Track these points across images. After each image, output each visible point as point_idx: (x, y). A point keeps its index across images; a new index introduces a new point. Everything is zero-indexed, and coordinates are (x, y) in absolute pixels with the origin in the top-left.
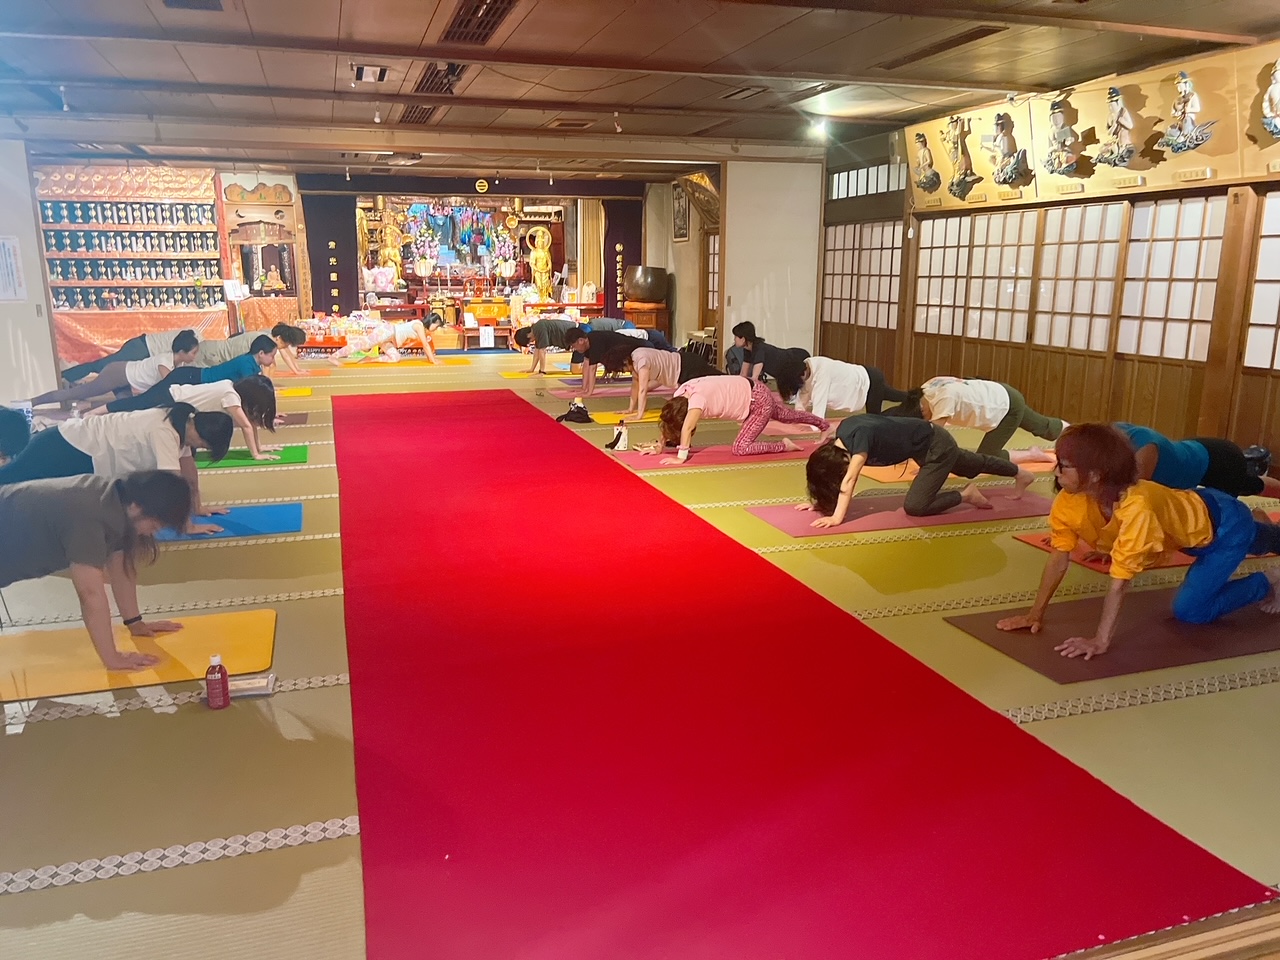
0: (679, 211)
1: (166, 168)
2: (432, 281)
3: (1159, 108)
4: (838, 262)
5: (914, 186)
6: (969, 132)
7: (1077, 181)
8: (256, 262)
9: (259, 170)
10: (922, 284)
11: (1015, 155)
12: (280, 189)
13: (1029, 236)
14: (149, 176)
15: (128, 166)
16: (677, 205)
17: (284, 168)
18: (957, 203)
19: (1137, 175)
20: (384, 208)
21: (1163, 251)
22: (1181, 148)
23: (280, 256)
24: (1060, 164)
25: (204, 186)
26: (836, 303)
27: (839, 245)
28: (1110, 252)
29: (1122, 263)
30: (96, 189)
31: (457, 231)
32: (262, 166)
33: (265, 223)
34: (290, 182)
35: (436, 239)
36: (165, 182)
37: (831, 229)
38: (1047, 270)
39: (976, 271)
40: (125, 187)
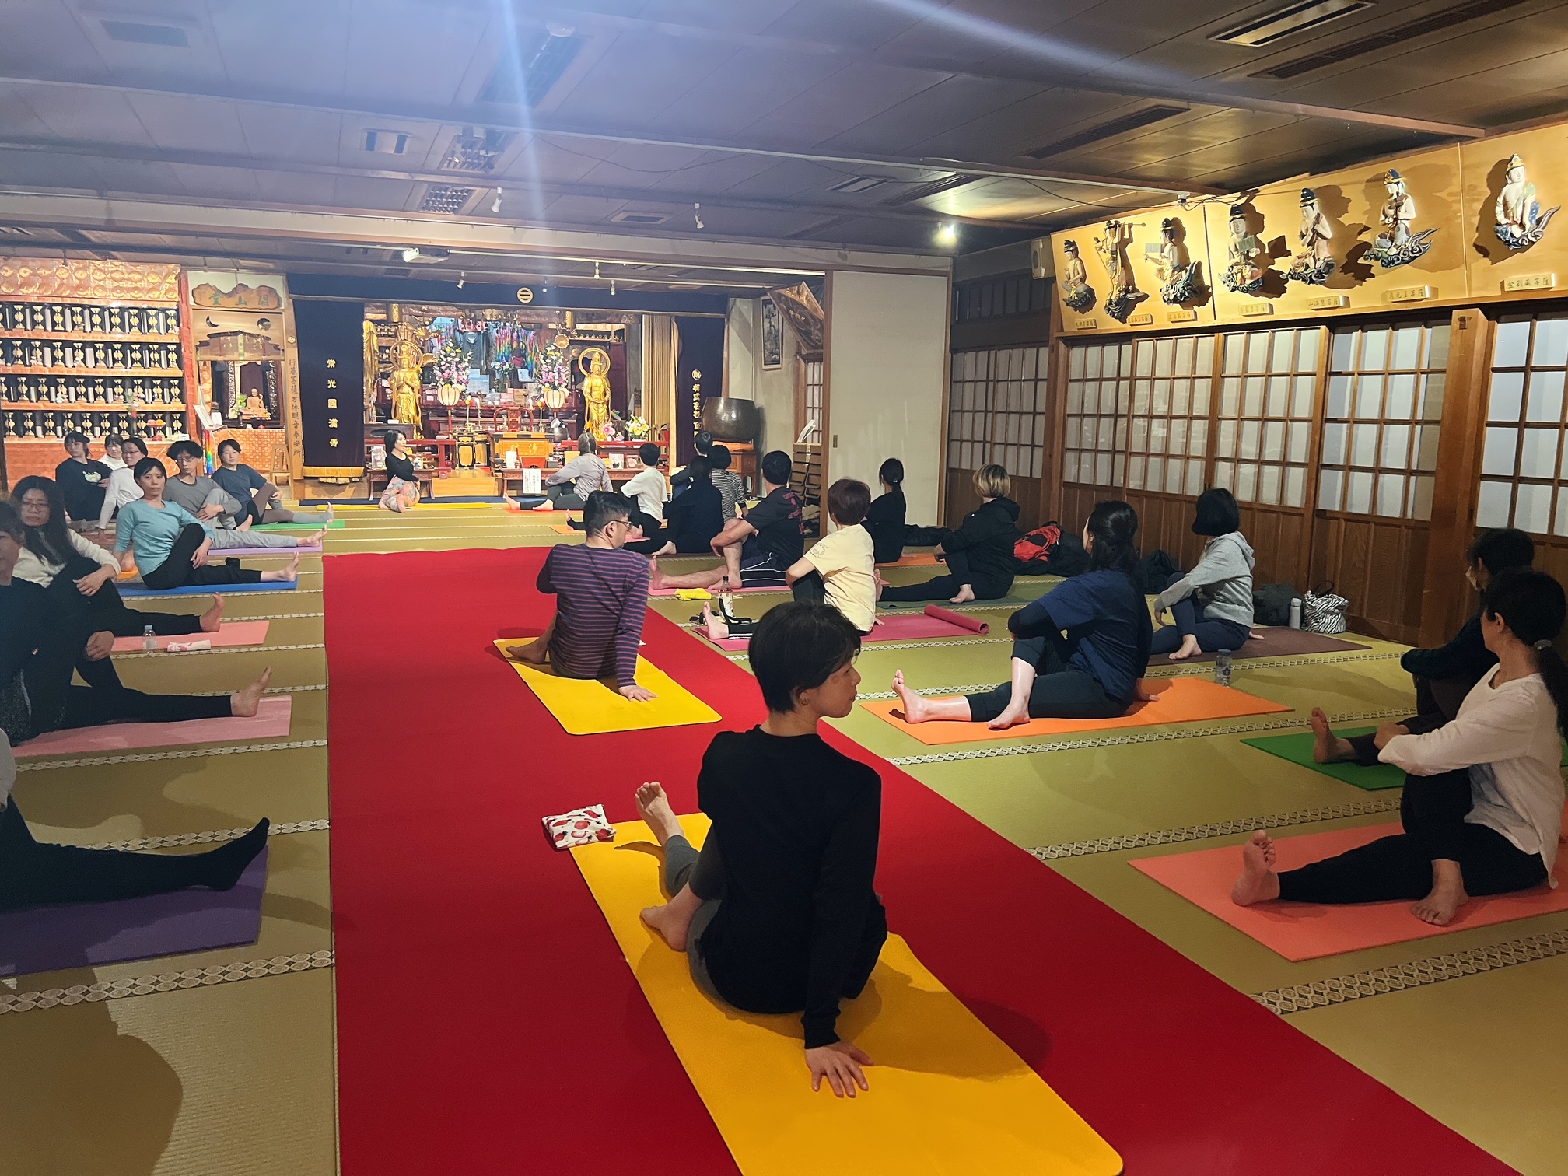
0: (770, 332)
1: (116, 263)
2: (459, 411)
3: (1365, 213)
4: (969, 396)
5: (1063, 304)
6: (1130, 240)
7: (1263, 300)
8: (232, 384)
9: (238, 268)
10: (1072, 423)
11: (1188, 268)
12: (264, 293)
13: (1205, 367)
14: (93, 271)
15: (65, 258)
16: (767, 325)
17: (271, 266)
18: (1115, 326)
19: (1339, 294)
20: (401, 321)
21: (1371, 386)
22: (1393, 262)
23: (264, 376)
24: (1243, 279)
25: (165, 286)
26: (966, 446)
27: (969, 376)
28: (1305, 387)
29: (1321, 400)
30: (21, 286)
31: (493, 351)
32: (241, 261)
33: (243, 333)
34: (278, 284)
35: (466, 360)
36: (114, 279)
37: (960, 355)
38: (1228, 408)
39: (1140, 407)
40: (61, 285)
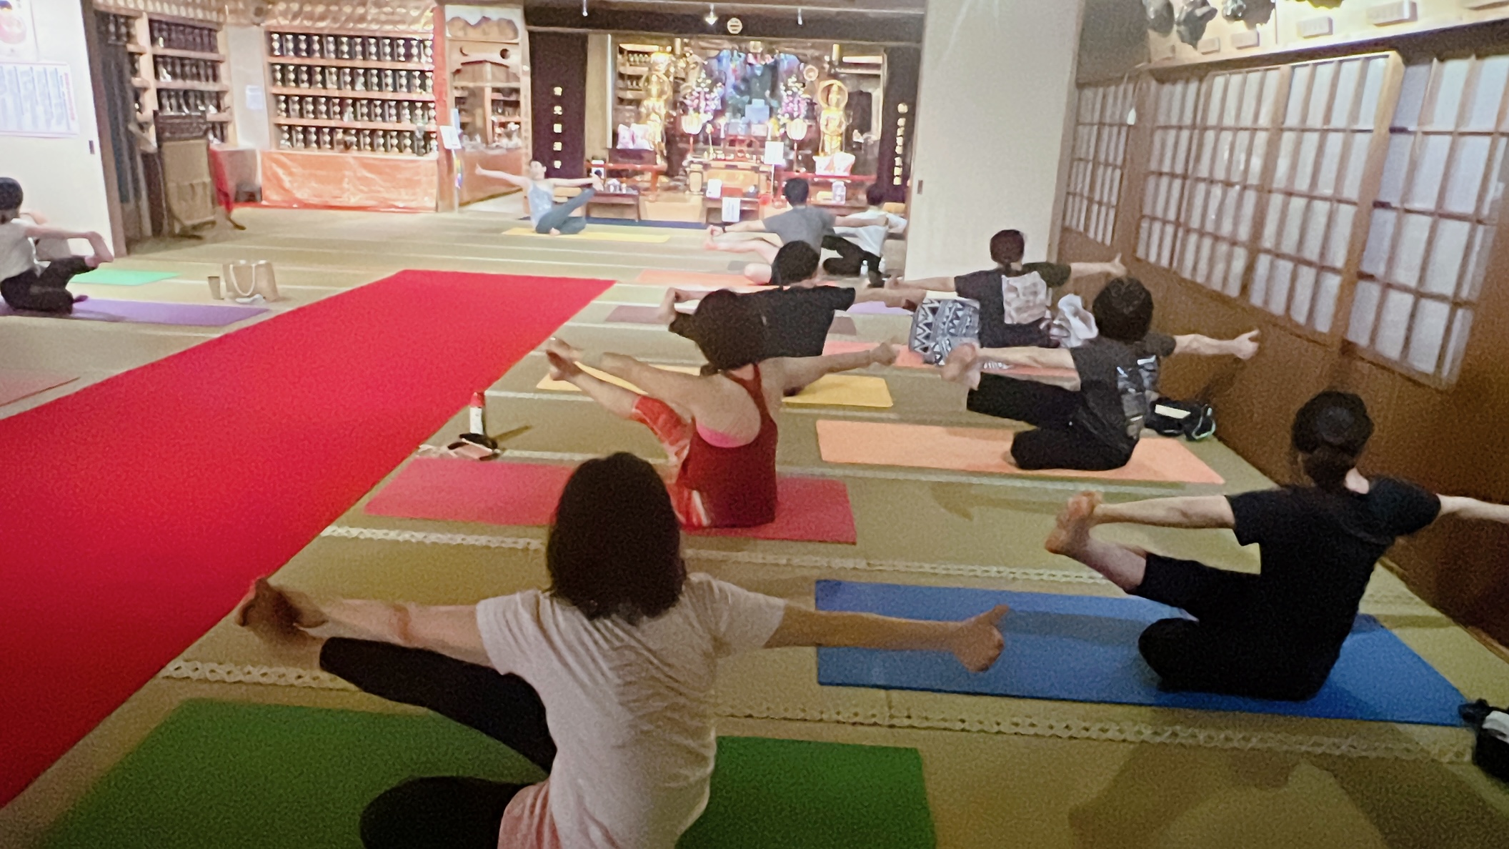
10: (1151, 183)
12: (504, 24)
13: (1266, 114)
18: (1189, 54)
21: (1435, 155)
25: (423, 21)
28: (1361, 152)
29: (1376, 172)
30: (318, 20)
33: (489, 62)
34: (516, 15)
38: (1280, 176)
39: (1204, 169)
40: (347, 18)
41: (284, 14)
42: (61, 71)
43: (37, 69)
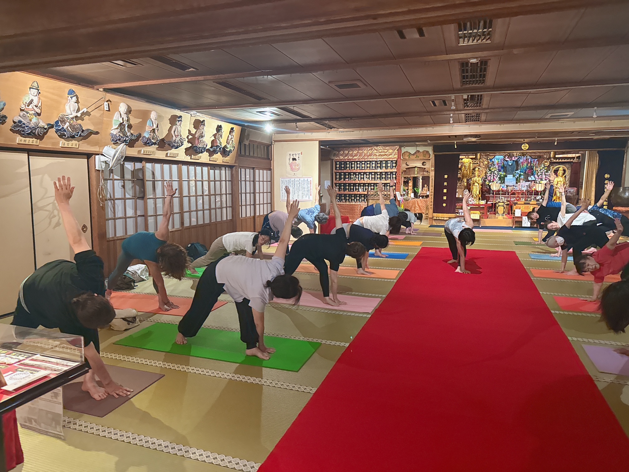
2: (498, 193)
9: (417, 146)
12: (425, 153)
17: (428, 143)
20: (480, 158)
25: (394, 153)
30: (354, 156)
32: (417, 143)
33: (417, 167)
34: (430, 150)
40: (365, 155)
41: (342, 155)
42: (309, 180)
43: (303, 179)
